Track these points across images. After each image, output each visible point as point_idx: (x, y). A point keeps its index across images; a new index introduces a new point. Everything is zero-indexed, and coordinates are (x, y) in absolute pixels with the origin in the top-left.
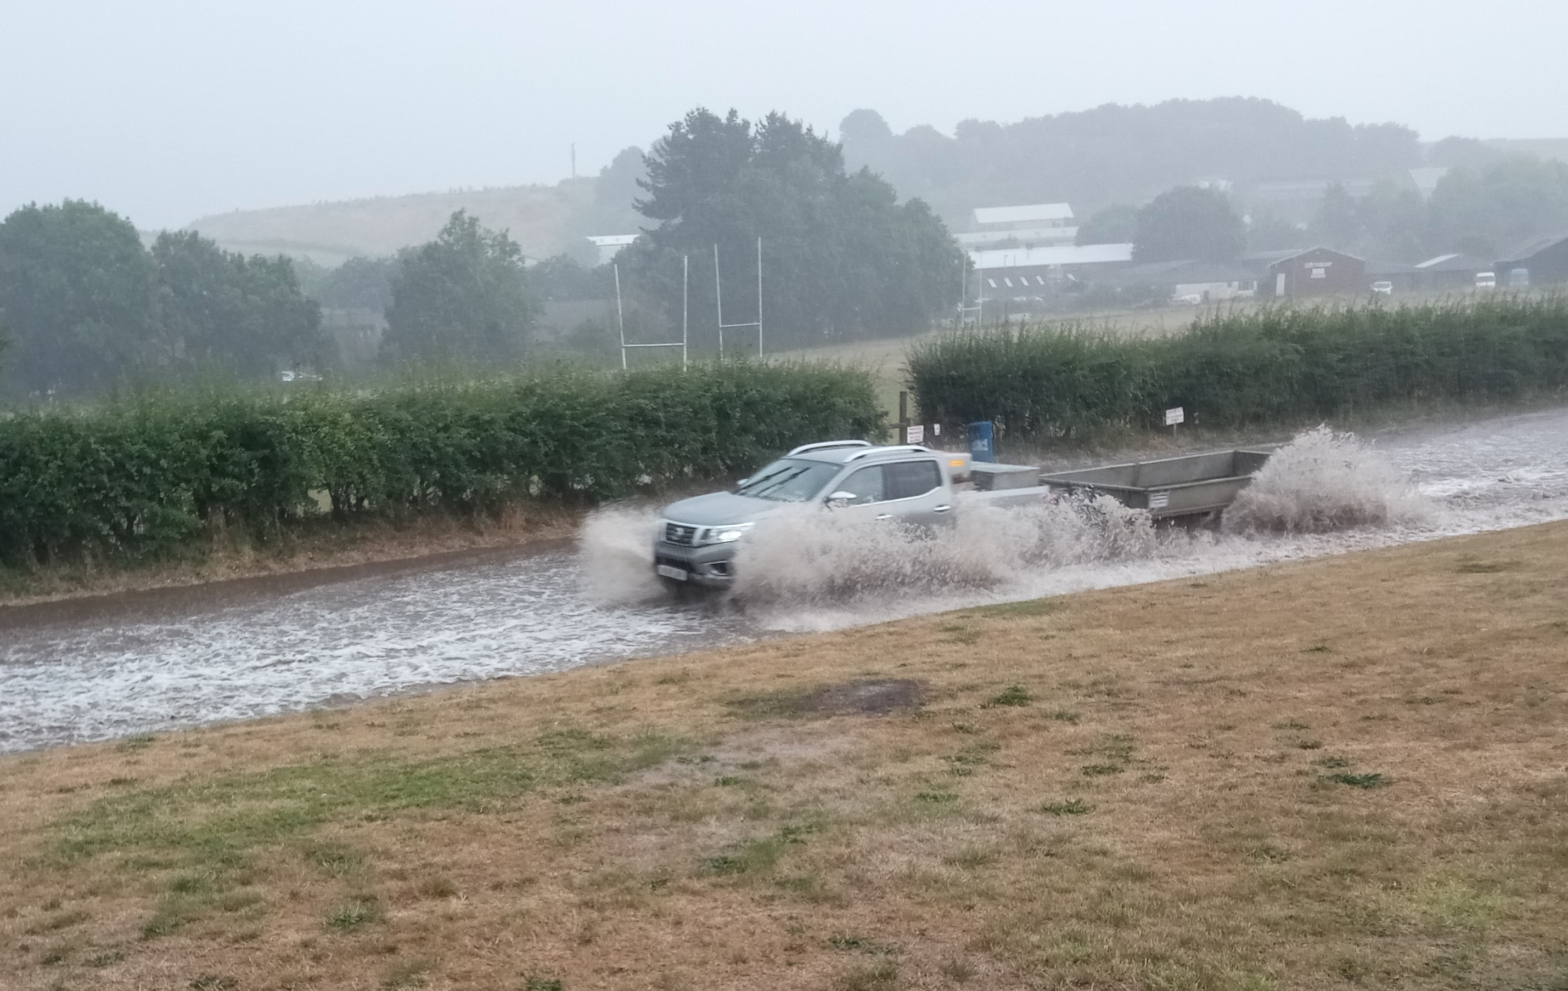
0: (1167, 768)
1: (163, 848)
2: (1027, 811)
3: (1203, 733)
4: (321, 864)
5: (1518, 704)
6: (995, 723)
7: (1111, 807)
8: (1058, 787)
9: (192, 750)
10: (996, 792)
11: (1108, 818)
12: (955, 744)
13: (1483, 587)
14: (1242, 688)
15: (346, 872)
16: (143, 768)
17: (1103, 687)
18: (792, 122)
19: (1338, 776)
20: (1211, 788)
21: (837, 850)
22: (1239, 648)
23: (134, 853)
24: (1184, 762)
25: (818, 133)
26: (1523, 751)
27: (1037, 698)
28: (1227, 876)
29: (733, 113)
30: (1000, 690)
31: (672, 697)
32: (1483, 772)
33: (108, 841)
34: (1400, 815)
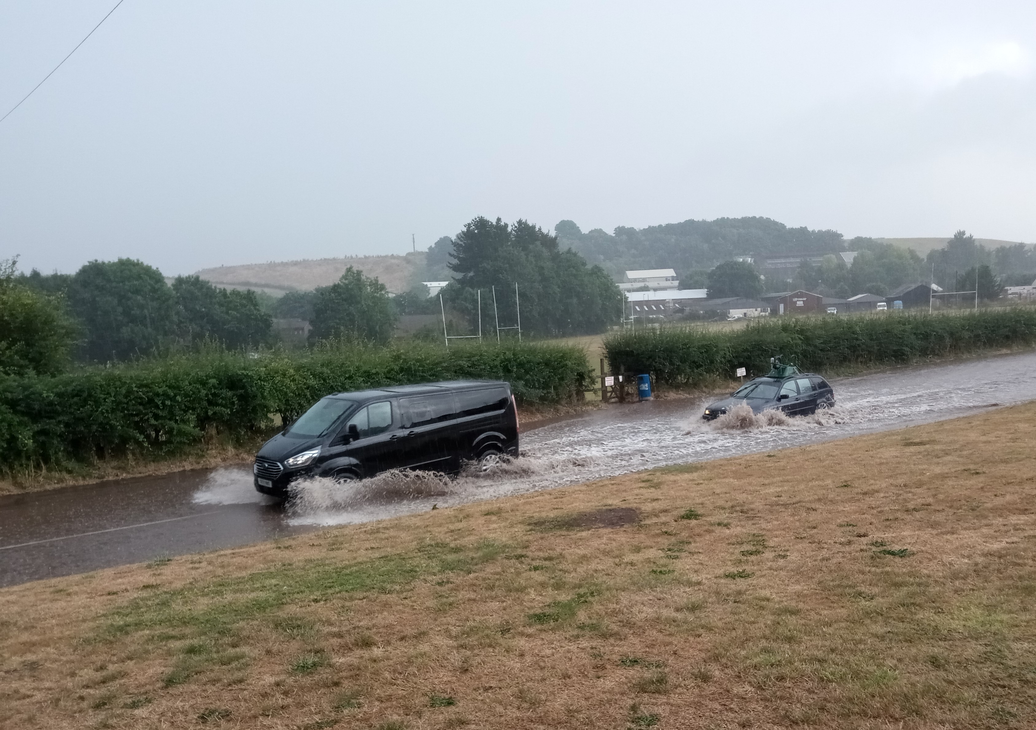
0: (788, 550)
1: (178, 627)
2: (716, 577)
3: (801, 531)
4: (286, 631)
5: (964, 510)
6: (684, 529)
7: (763, 573)
8: (729, 563)
9: (197, 565)
10: (696, 567)
11: (763, 580)
12: (665, 541)
13: (920, 453)
14: (813, 507)
15: (302, 635)
16: (164, 578)
17: (738, 508)
19: (885, 551)
20: (815, 560)
21: (611, 605)
22: (802, 486)
23: (158, 631)
24: (796, 547)
26: (979, 534)
27: (703, 515)
28: (843, 610)
29: (499, 220)
30: (682, 512)
31: (494, 522)
32: (962, 546)
33: (140, 624)
34: (926, 572)
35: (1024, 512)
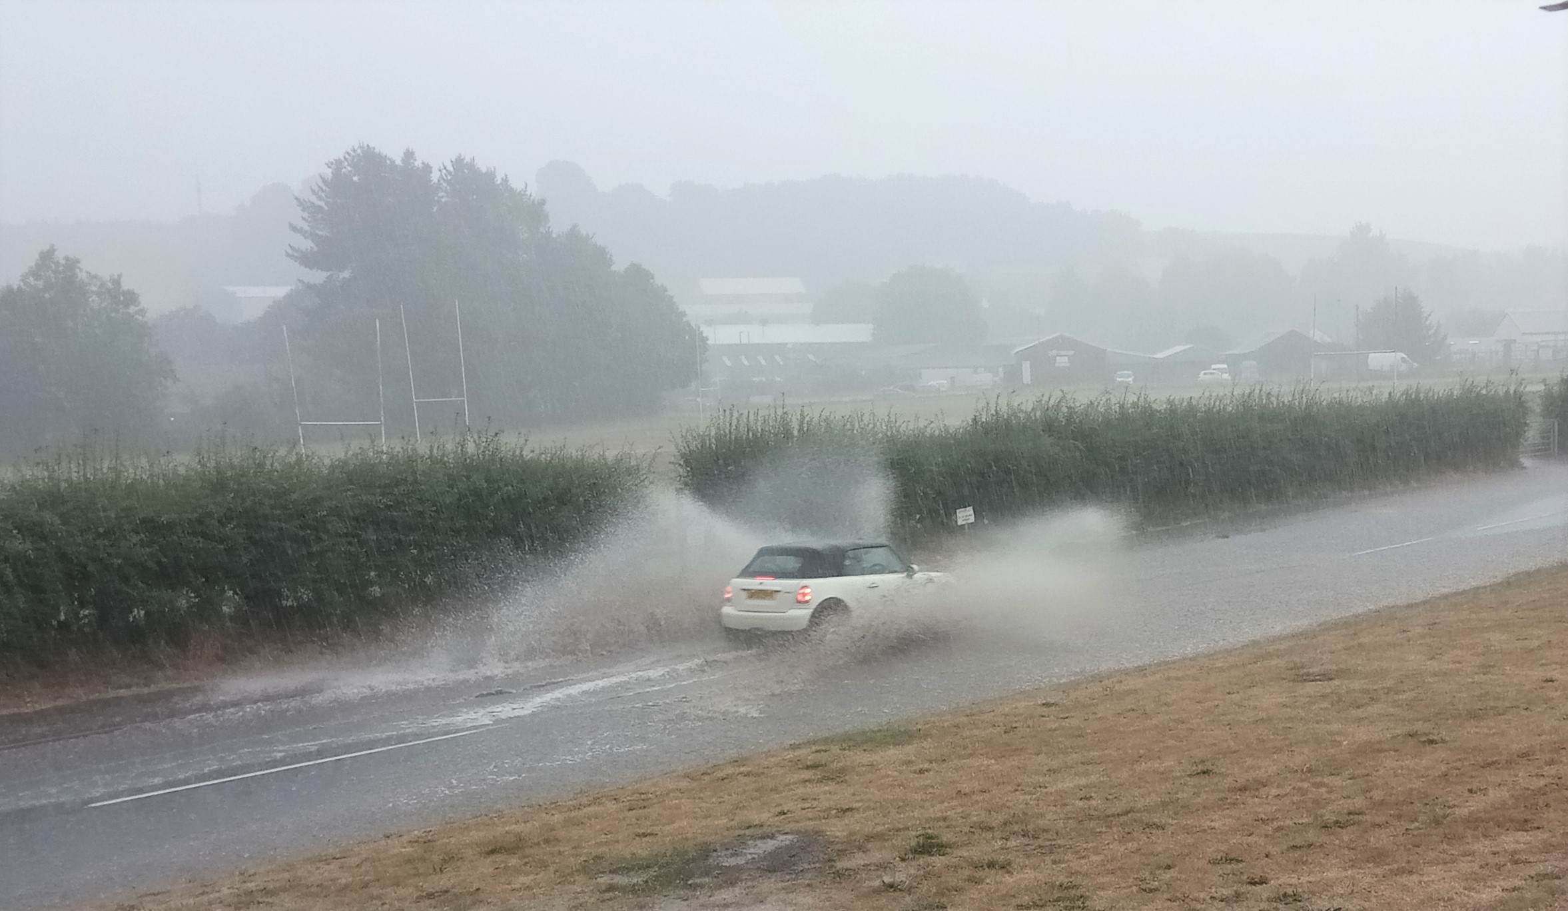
3: (1146, 874)
6: (924, 879)
13: (1324, 696)
14: (1156, 822)
17: (1016, 828)
18: (484, 170)
22: (1124, 774)
25: (516, 184)
27: (953, 846)
29: (409, 155)
30: (911, 839)
35: (1524, 825)
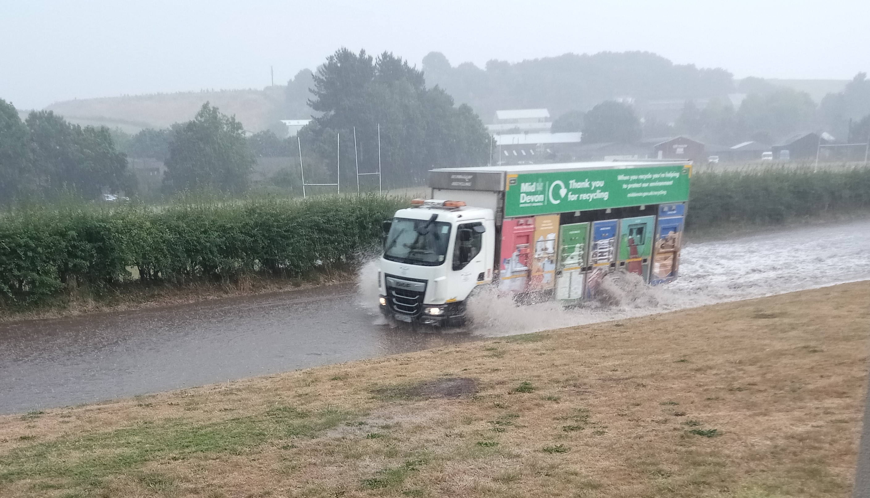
0: (607, 427)
1: (55, 477)
2: (535, 451)
3: (625, 407)
4: (149, 485)
5: (786, 391)
6: (516, 403)
7: (579, 449)
8: (550, 438)
9: (66, 419)
10: (518, 441)
11: (577, 455)
12: (495, 414)
13: (767, 326)
14: (644, 383)
15: (163, 490)
16: (38, 430)
17: (571, 382)
18: (396, 58)
19: (695, 431)
20: (629, 438)
21: (436, 474)
22: (641, 360)
23: (38, 480)
24: (615, 424)
25: (411, 65)
26: (789, 416)
27: (537, 389)
28: (640, 485)
29: (363, 52)
30: (517, 385)
31: (340, 388)
32: (769, 428)
33: (22, 473)
34: (727, 452)
35: (841, 395)
